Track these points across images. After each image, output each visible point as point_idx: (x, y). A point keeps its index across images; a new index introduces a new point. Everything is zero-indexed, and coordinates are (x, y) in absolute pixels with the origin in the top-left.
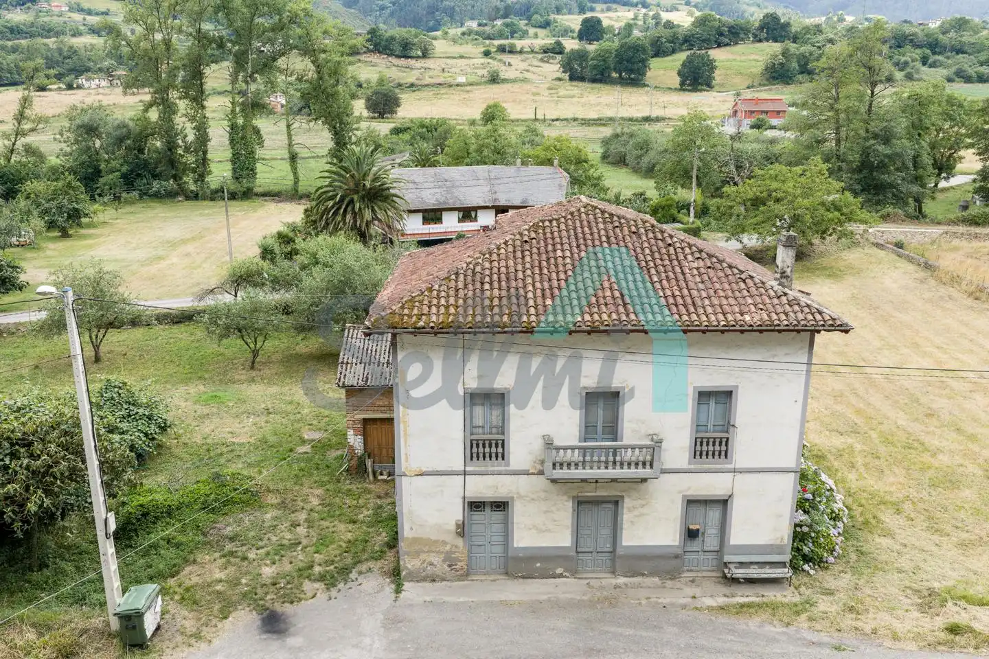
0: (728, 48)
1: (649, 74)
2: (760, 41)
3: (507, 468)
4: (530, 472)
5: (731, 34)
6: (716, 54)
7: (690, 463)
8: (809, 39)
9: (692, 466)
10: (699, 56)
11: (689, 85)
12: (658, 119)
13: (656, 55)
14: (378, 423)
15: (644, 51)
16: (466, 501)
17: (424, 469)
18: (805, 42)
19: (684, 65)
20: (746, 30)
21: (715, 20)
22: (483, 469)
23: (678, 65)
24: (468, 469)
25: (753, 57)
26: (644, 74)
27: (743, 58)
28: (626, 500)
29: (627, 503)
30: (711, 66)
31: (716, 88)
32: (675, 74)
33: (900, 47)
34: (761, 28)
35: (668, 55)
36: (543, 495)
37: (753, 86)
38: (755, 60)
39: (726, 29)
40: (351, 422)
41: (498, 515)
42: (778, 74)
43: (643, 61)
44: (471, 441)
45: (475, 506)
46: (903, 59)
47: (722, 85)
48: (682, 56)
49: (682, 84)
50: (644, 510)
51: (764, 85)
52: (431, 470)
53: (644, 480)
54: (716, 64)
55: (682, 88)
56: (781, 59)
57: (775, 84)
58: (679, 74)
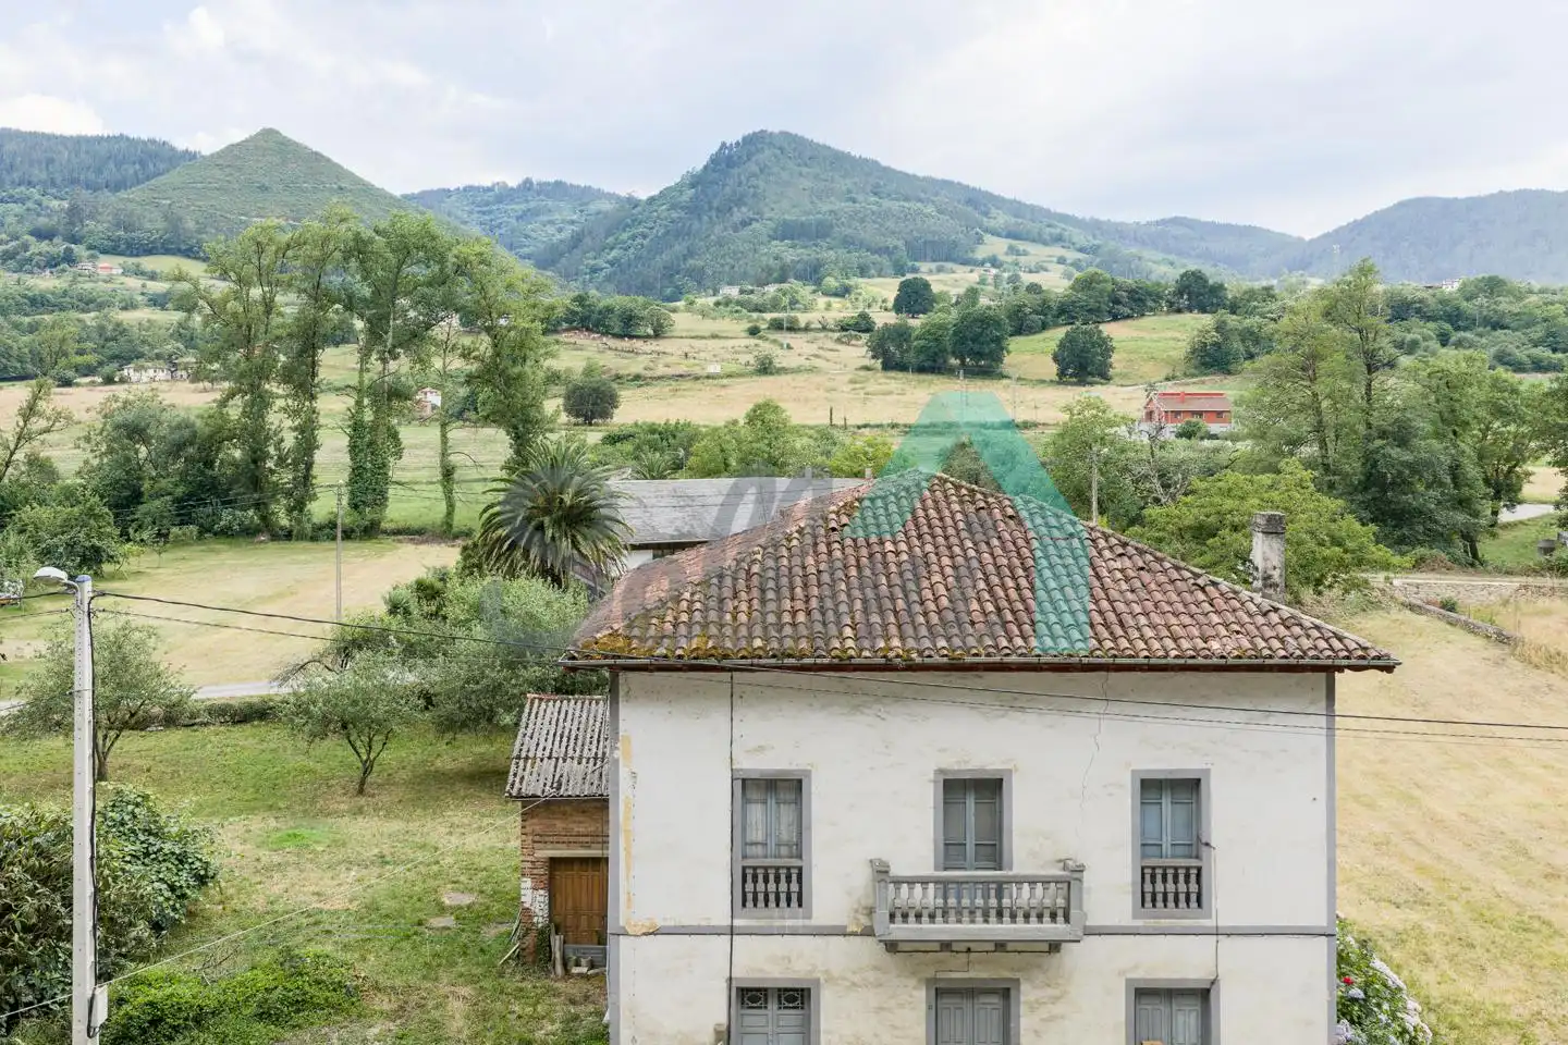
0: (1129, 322)
1: (1007, 360)
2: (1179, 311)
3: (807, 922)
4: (849, 930)
5: (1135, 301)
6: (1110, 329)
7: (1135, 917)
8: (1255, 307)
9: (1139, 923)
10: (1085, 333)
11: (1071, 376)
12: (1026, 426)
13: (1019, 331)
14: (576, 867)
15: (998, 324)
16: (734, 984)
17: (660, 923)
18: (1251, 313)
19: (1062, 345)
20: (1157, 297)
21: (1106, 281)
22: (763, 923)
23: (1053, 346)
24: (737, 922)
25: (1170, 334)
26: (999, 360)
27: (1155, 336)
28: (1024, 987)
29: (1027, 994)
30: (1106, 348)
31: (1116, 379)
32: (1049, 359)
33: (1403, 319)
34: (1180, 293)
35: (1035, 333)
36: (871, 976)
37: (1174, 378)
38: (1174, 339)
39: (1124, 294)
40: (529, 865)
41: (791, 1017)
42: (1212, 359)
43: (998, 340)
44: (744, 868)
45: (750, 996)
46: (1409, 337)
47: (1124, 376)
48: (1059, 333)
49: (1062, 374)
50: (1057, 1009)
51: (1193, 376)
52: (672, 924)
53: (1054, 947)
54: (1114, 344)
55: (1063, 378)
56: (1215, 337)
57: (1206, 375)
58: (1056, 359)
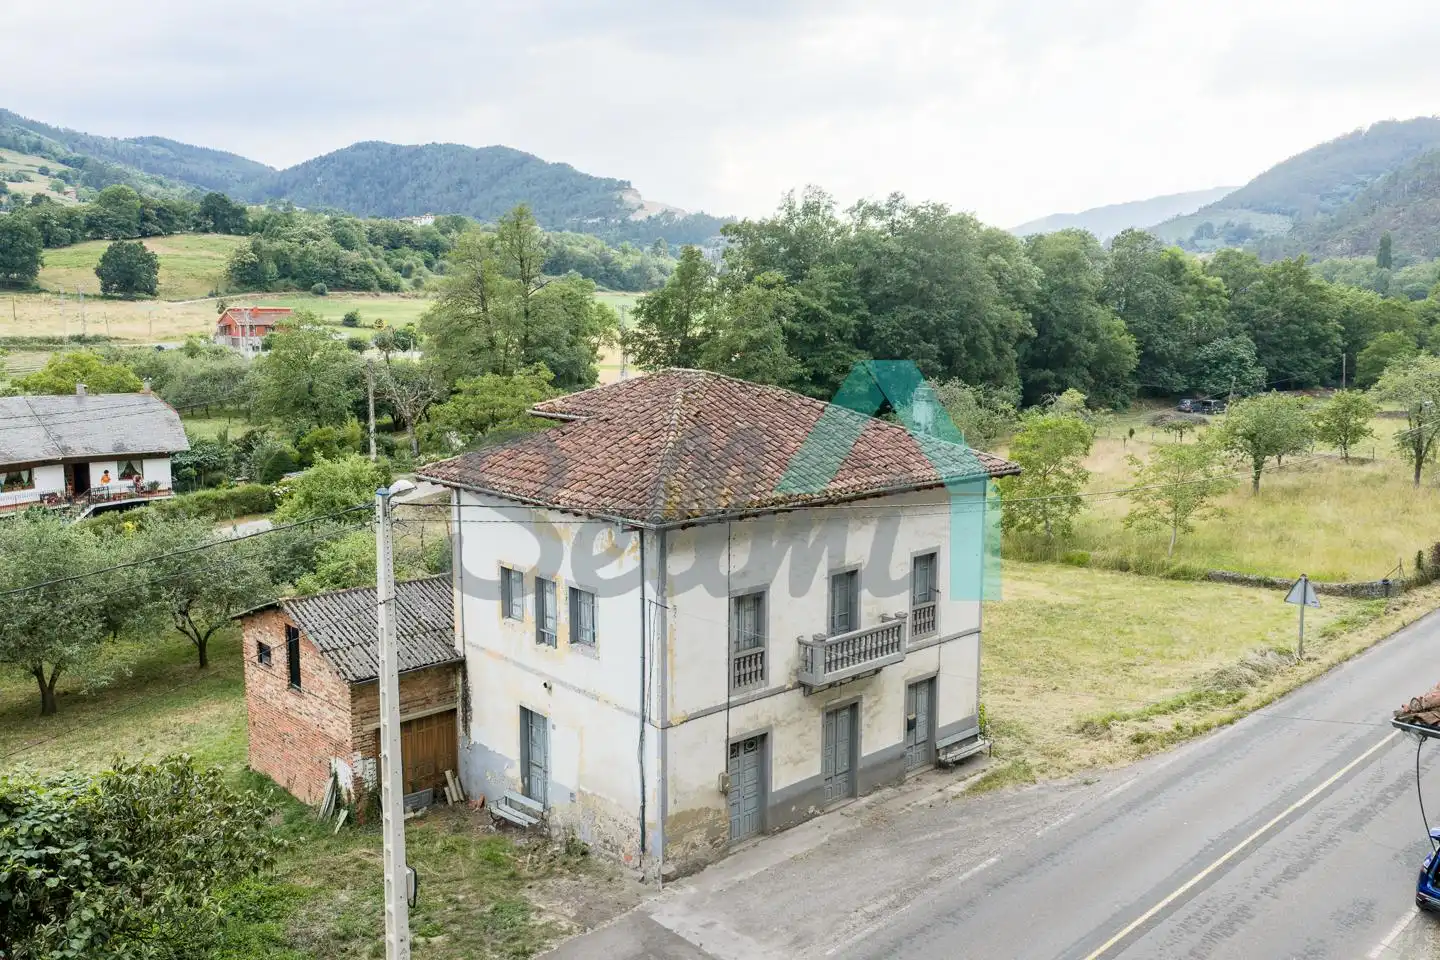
0: (160, 239)
1: (42, 273)
2: (206, 231)
3: (767, 689)
4: (787, 687)
5: (165, 220)
6: (151, 245)
7: (909, 642)
8: (279, 231)
9: (915, 644)
10: (128, 249)
11: (116, 290)
12: (96, 339)
13: (48, 244)
15: (30, 236)
16: (729, 743)
17: (690, 713)
18: (278, 236)
19: (105, 259)
20: (183, 215)
21: (133, 198)
22: (744, 695)
23: (96, 262)
24: (730, 700)
25: (204, 253)
26: (34, 273)
27: (189, 254)
28: (864, 700)
29: (865, 703)
30: (151, 263)
31: (162, 295)
32: (92, 271)
33: (396, 248)
34: (206, 213)
35: (65, 245)
36: (797, 715)
37: (217, 294)
38: (209, 258)
39: (154, 212)
40: (360, 740)
41: (758, 755)
42: (248, 277)
43: (32, 253)
44: (734, 661)
46: (405, 263)
47: (169, 292)
48: (102, 247)
49: (105, 288)
50: (878, 708)
51: (234, 292)
52: (696, 711)
53: (877, 671)
54: (159, 261)
55: (106, 295)
56: (253, 258)
57: (248, 292)
58: (99, 272)
